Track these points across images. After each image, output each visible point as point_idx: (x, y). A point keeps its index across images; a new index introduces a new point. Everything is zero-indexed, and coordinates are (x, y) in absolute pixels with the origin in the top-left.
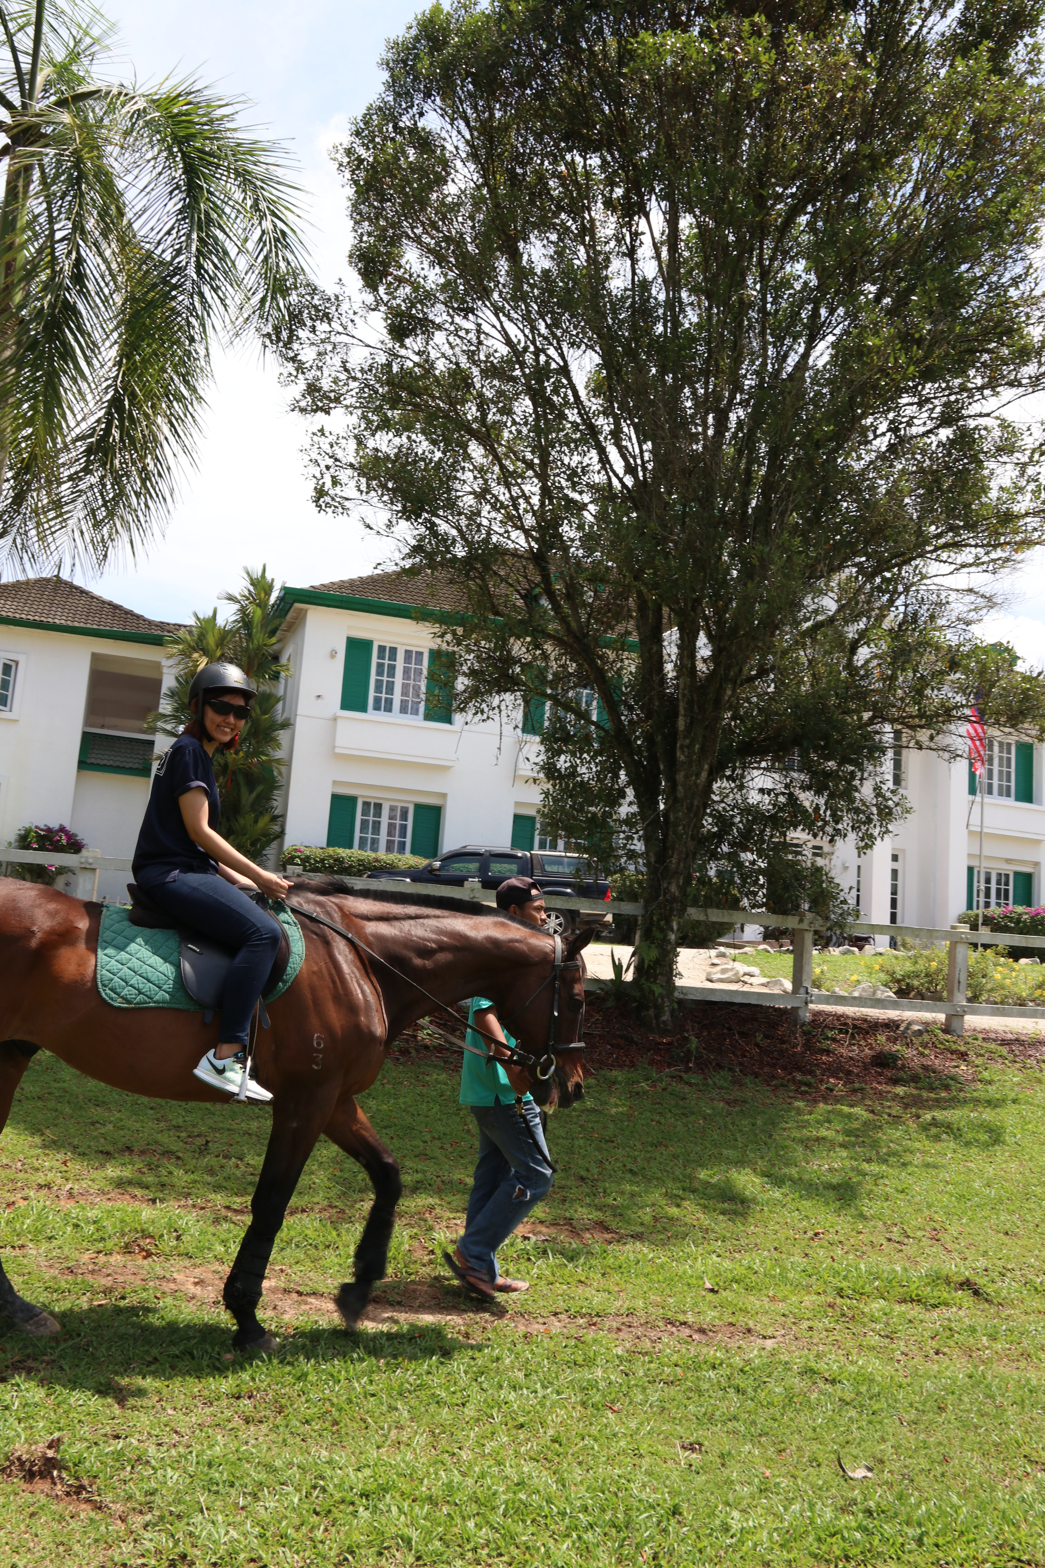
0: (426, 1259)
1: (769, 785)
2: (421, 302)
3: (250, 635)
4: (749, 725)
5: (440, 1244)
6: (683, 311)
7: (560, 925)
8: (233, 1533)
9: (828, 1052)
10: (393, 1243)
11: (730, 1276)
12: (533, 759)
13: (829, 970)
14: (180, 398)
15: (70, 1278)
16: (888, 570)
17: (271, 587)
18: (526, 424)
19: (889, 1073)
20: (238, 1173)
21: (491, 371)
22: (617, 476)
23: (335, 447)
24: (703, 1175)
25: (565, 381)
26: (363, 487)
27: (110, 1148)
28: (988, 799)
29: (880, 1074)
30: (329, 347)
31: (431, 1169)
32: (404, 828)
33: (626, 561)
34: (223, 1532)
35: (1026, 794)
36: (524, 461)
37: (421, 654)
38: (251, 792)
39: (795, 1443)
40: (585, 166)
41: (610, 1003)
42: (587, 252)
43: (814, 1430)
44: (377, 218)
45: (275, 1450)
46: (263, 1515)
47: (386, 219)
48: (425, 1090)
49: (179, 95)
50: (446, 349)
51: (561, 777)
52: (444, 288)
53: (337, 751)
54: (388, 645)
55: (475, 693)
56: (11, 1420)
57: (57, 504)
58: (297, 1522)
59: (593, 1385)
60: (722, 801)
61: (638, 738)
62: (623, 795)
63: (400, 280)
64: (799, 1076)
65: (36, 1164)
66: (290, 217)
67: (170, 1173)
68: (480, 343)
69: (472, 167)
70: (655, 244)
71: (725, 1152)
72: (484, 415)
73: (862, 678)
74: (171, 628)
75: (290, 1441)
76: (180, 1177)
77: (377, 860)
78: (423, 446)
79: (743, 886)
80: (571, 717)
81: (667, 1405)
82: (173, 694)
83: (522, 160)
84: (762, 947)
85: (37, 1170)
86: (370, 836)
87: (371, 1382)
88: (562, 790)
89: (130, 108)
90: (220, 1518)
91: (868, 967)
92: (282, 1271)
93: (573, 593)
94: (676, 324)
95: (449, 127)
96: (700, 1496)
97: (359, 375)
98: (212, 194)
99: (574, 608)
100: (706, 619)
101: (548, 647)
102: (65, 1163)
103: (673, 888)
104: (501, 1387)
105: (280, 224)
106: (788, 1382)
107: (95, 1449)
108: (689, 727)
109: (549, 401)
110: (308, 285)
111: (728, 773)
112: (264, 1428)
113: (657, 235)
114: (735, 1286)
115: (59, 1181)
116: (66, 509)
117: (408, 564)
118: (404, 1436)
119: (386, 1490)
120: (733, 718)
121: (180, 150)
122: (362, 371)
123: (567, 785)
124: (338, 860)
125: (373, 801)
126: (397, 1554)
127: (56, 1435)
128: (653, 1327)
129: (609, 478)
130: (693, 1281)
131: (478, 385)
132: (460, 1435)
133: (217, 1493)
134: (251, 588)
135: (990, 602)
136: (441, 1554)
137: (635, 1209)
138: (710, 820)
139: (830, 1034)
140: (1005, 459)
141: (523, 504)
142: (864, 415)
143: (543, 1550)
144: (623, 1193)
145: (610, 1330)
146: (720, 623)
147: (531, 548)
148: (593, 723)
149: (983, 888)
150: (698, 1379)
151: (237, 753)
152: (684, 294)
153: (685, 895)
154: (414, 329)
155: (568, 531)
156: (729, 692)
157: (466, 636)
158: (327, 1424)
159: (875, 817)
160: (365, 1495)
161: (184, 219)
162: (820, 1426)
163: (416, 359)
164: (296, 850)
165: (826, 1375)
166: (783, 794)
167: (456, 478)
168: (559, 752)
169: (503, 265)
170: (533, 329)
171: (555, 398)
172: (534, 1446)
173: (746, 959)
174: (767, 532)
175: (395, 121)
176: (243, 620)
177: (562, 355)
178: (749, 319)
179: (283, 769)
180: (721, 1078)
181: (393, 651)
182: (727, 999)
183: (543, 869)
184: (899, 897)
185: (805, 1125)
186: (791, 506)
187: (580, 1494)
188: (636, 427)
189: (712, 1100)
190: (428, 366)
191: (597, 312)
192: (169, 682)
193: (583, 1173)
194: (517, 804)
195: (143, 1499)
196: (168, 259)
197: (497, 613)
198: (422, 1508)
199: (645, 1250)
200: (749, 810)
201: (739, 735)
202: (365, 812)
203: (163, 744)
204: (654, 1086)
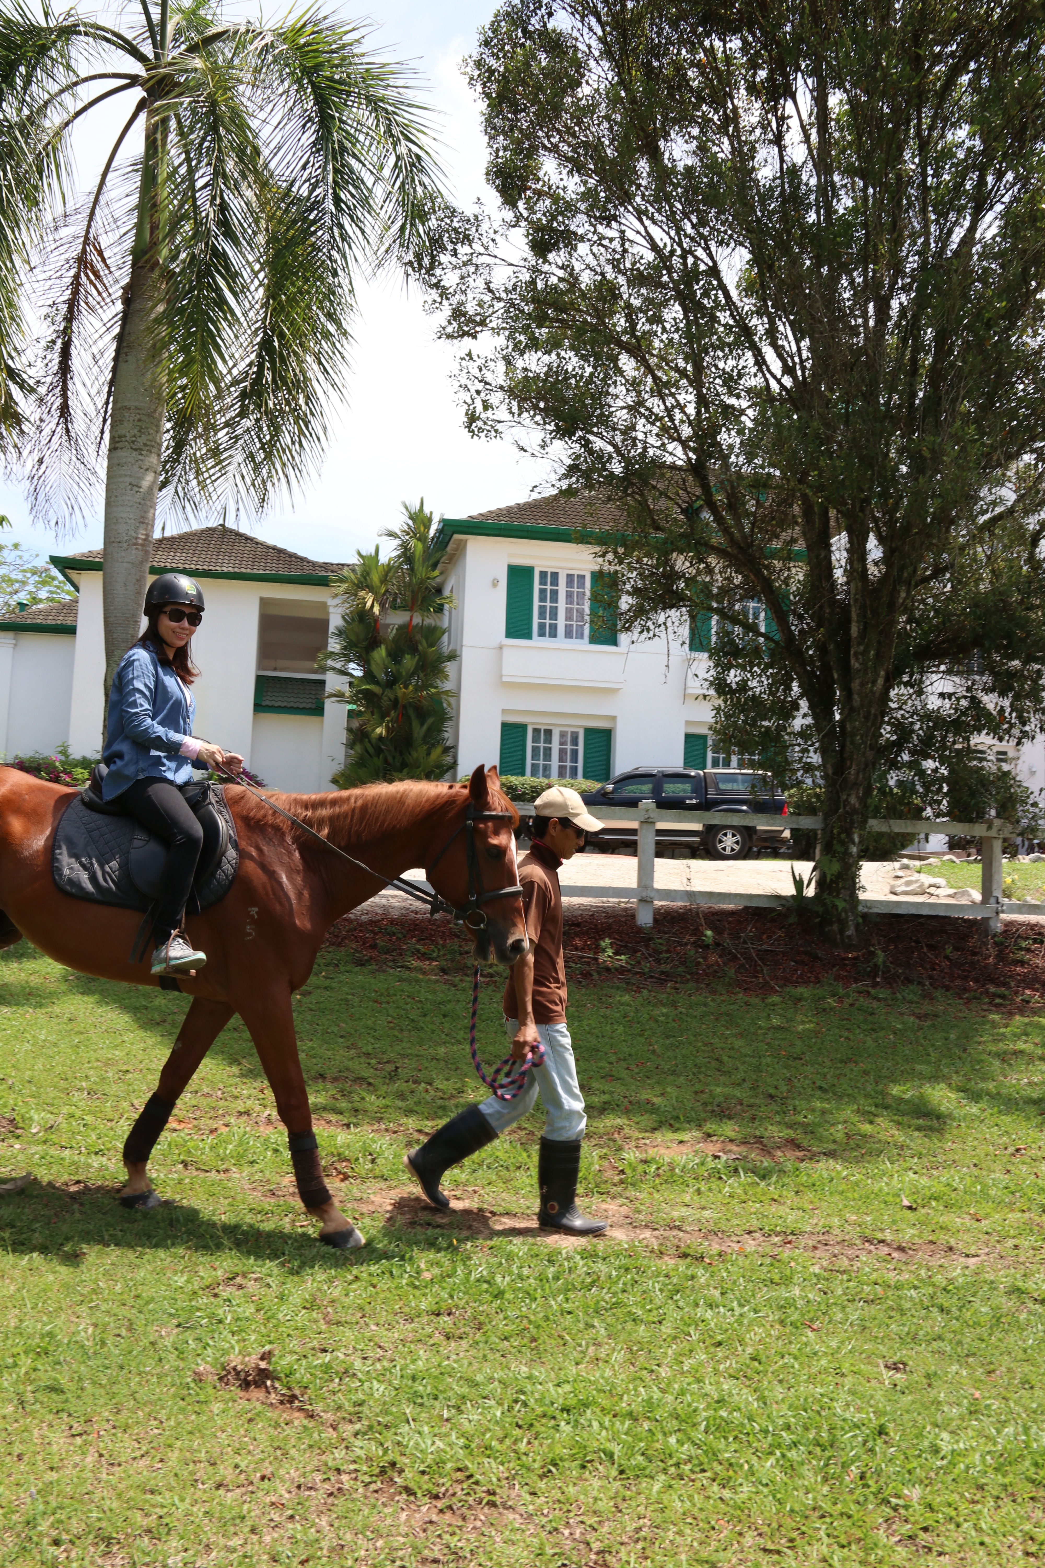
0: (617, 1179)
1: (949, 688)
2: (562, 214)
3: (412, 569)
4: (926, 628)
5: (630, 1164)
6: (835, 195)
7: (737, 843)
8: (440, 1444)
9: (1022, 963)
10: (583, 1164)
11: (928, 1194)
12: (703, 675)
13: (1020, 879)
14: (327, 335)
15: (273, 1201)
17: (430, 520)
18: (677, 330)
20: (428, 1098)
21: (638, 279)
22: (774, 377)
23: (484, 371)
24: (896, 1090)
25: (715, 283)
26: (515, 409)
30: (472, 269)
31: (618, 1089)
32: (575, 753)
33: (790, 465)
34: (429, 1442)
36: (677, 369)
37: (583, 577)
38: (422, 725)
39: (1004, 1364)
40: (724, 51)
41: (793, 919)
42: (732, 144)
43: (1025, 1351)
44: (511, 130)
45: (476, 1366)
46: (467, 1427)
47: (521, 130)
48: (608, 1012)
49: (304, 25)
50: (590, 260)
51: (732, 692)
52: (584, 197)
53: (505, 679)
54: (549, 570)
55: (639, 612)
56: (225, 1333)
57: (215, 452)
58: (500, 1434)
59: (791, 1303)
60: (900, 708)
61: (809, 648)
62: (797, 707)
63: (539, 193)
64: (992, 989)
65: (235, 1092)
66: (423, 140)
67: (363, 1098)
68: (625, 251)
69: (606, 64)
70: (803, 127)
71: (918, 1067)
72: (633, 326)
74: (335, 568)
75: (490, 1356)
76: (373, 1102)
78: (573, 362)
79: (926, 795)
80: (738, 630)
81: (868, 1324)
82: (340, 633)
83: (655, 51)
84: (947, 857)
85: (236, 1098)
86: (541, 762)
87: (567, 1300)
88: (733, 705)
89: (259, 44)
90: (426, 1429)
92: (475, 1192)
93: (735, 504)
94: (830, 211)
95: (580, 25)
96: (906, 1417)
97: (504, 295)
98: (344, 122)
99: (737, 518)
100: (876, 520)
101: (712, 560)
102: (262, 1091)
103: (853, 800)
104: (697, 1305)
105: (414, 148)
106: (995, 1302)
107: (304, 1362)
108: (863, 634)
109: (699, 306)
110: (447, 208)
111: (906, 678)
112: (464, 1343)
113: (805, 117)
114: (934, 1203)
115: (258, 1108)
116: (225, 455)
117: (564, 484)
118: (603, 1353)
119: (586, 1405)
120: (909, 621)
121: (310, 82)
122: (506, 291)
123: (739, 699)
124: (511, 788)
125: (543, 728)
126: (601, 1468)
127: (268, 1348)
128: (851, 1245)
129: (766, 380)
130: (890, 1199)
131: (625, 296)
132: (658, 1353)
133: (421, 1405)
134: (411, 523)
136: (644, 1469)
137: (827, 1126)
138: (888, 728)
139: (1024, 944)
141: (678, 416)
143: (746, 1467)
144: (813, 1110)
145: (806, 1248)
146: (891, 522)
147: (689, 459)
148: (762, 635)
150: (900, 1297)
151: (406, 687)
152: (836, 178)
153: (865, 806)
154: (556, 243)
155: (727, 438)
156: (903, 594)
157: (628, 554)
158: (526, 1341)
160: (566, 1410)
161: (318, 151)
162: (1031, 1347)
163: (561, 273)
165: (1035, 1295)
166: (965, 697)
167: (608, 393)
168: (729, 667)
169: (643, 166)
170: (679, 229)
171: (705, 301)
172: (732, 1364)
173: (930, 870)
174: (938, 423)
175: (523, 24)
176: (404, 554)
177: (710, 255)
178: (908, 198)
179: (452, 700)
180: (910, 992)
181: (555, 576)
182: (913, 911)
183: (717, 788)
185: (1003, 1038)
186: (962, 393)
187: (782, 1413)
188: (792, 324)
189: (902, 1014)
190: (572, 280)
191: (745, 205)
192: (336, 621)
193: (772, 1091)
194: (688, 723)
195: (352, 1409)
196: (305, 194)
197: (658, 528)
198: (623, 1423)
199: (839, 1168)
200: (928, 716)
201: (915, 638)
202: (536, 739)
203: (334, 683)
204: (841, 1002)
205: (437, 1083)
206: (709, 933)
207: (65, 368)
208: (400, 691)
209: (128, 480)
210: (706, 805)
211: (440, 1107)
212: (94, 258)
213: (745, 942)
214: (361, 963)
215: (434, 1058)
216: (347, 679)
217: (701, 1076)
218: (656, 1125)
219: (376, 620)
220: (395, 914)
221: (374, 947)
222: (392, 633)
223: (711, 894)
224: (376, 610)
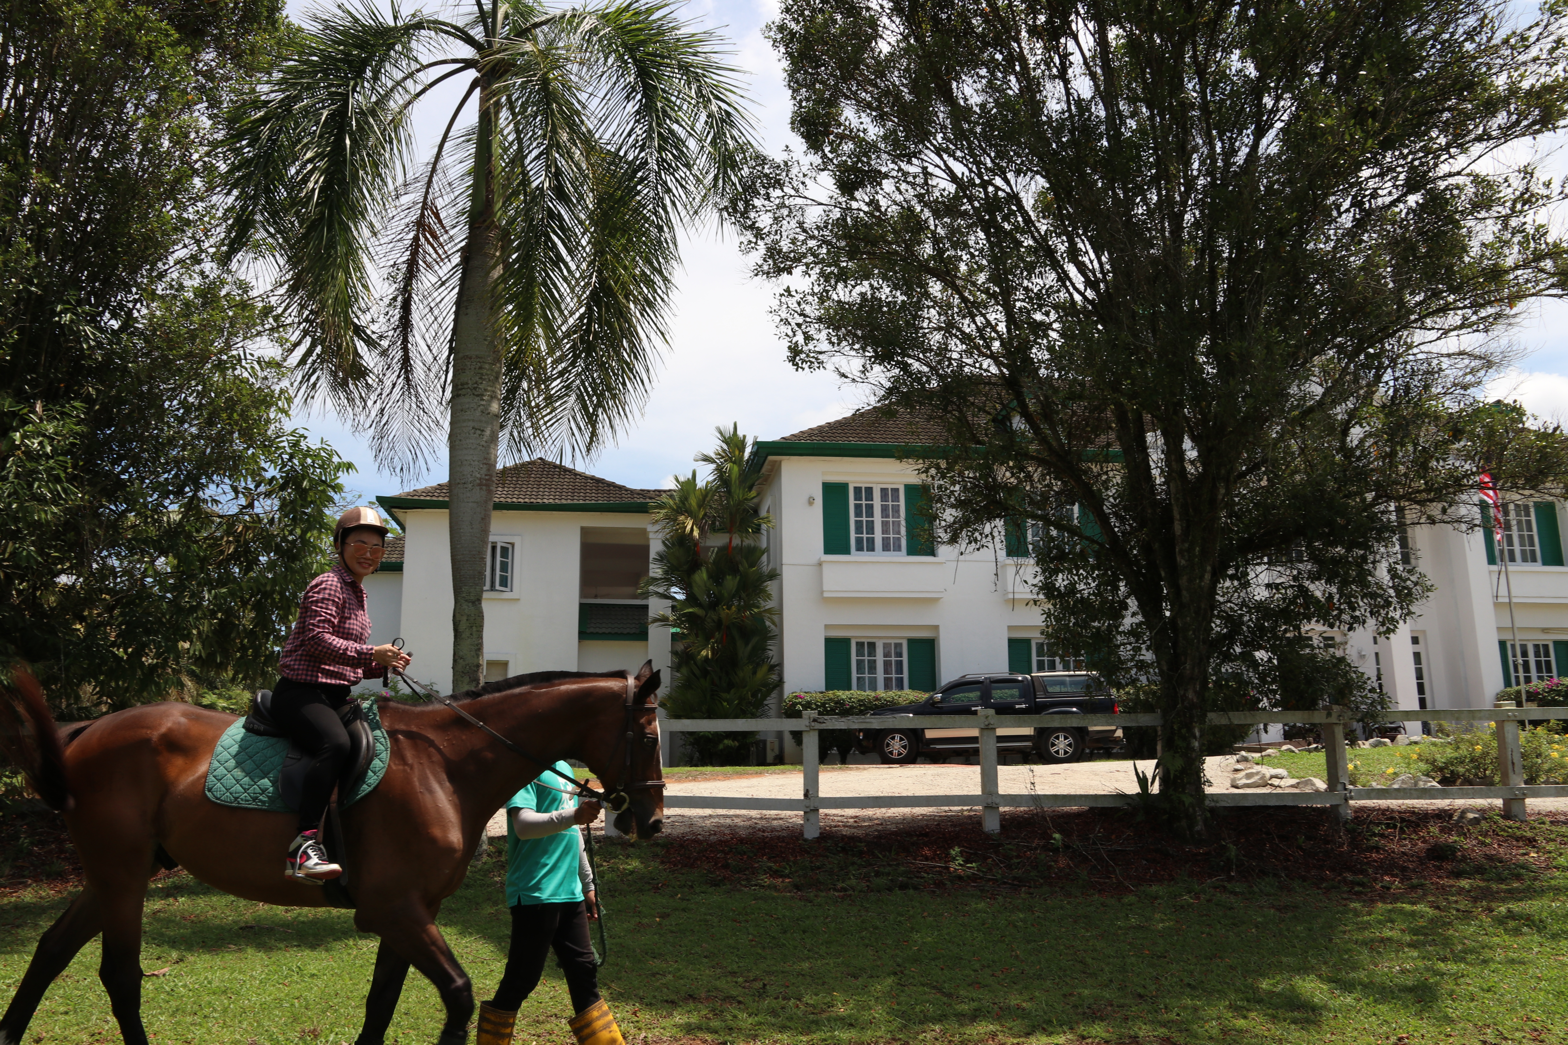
1: (1274, 579)
2: (865, 155)
3: (729, 492)
4: (1246, 521)
6: (1123, 122)
7: (1070, 745)
9: (1377, 849)
12: (1032, 581)
13: (1363, 765)
16: (1371, 346)
17: (743, 443)
19: (1449, 866)
21: (942, 210)
22: (1077, 291)
23: (803, 306)
24: (1265, 985)
25: (1015, 208)
26: (834, 339)
27: (673, 997)
28: (1512, 567)
29: (1439, 868)
30: (785, 212)
31: (985, 997)
32: (900, 664)
35: (1553, 557)
37: (897, 491)
38: (747, 644)
41: (1140, 818)
42: (1019, 81)
44: (813, 84)
47: (822, 83)
48: (966, 920)
50: (896, 196)
51: (1061, 595)
52: (885, 138)
53: (826, 595)
54: (863, 486)
55: (965, 524)
57: (550, 400)
60: (1227, 602)
61: (1133, 548)
62: (1125, 607)
63: (842, 137)
64: (1349, 877)
66: (732, 98)
67: (735, 1017)
69: (898, 20)
70: (1086, 62)
71: (1284, 959)
73: (1359, 459)
76: (745, 1020)
77: (877, 699)
79: (1261, 686)
82: (661, 558)
84: (1285, 747)
86: (866, 676)
88: (1063, 609)
91: (1404, 757)
94: (1119, 136)
97: (816, 233)
98: (665, 91)
99: (1052, 427)
100: (1189, 422)
101: (1031, 469)
102: (635, 1014)
103: (1190, 695)
105: (724, 106)
108: (1186, 531)
109: (1000, 229)
110: (757, 157)
111: (1231, 572)
113: (1088, 54)
116: (559, 402)
117: (882, 405)
120: (1229, 516)
121: (632, 57)
122: (818, 229)
123: (1067, 603)
124: (839, 703)
125: (866, 641)
129: (1071, 295)
131: (931, 227)
134: (725, 446)
135: (1488, 362)
138: (1218, 622)
139: (1376, 830)
140: (1483, 214)
141: (989, 334)
142: (1326, 196)
144: (1184, 1008)
146: (1204, 422)
147: (1003, 374)
149: (1520, 661)
151: (729, 608)
152: (1123, 107)
153: (1203, 700)
154: (862, 182)
155: (1039, 354)
156: (1223, 491)
157: (950, 469)
159: (1394, 600)
161: (643, 118)
163: (868, 209)
164: (797, 697)
166: (1292, 587)
167: (921, 317)
168: (1056, 572)
170: (978, 163)
171: (1006, 226)
173: (1269, 762)
174: (1242, 326)
176: (720, 478)
177: (1007, 182)
179: (775, 618)
180: (1266, 885)
181: (869, 491)
182: (1261, 803)
183: (1045, 691)
184: (1426, 681)
185: (1367, 926)
188: (1090, 240)
189: (1261, 907)
190: (880, 215)
192: (656, 547)
193: (1140, 990)
194: (1010, 628)
196: (632, 157)
197: (979, 442)
200: (1261, 607)
201: (1237, 532)
202: (860, 653)
203: (657, 607)
204: (1198, 898)
205: (807, 999)
206: (1057, 836)
207: (405, 324)
208: (724, 612)
209: (471, 424)
210: (1036, 709)
211: (813, 1022)
212: (432, 220)
213: (1094, 843)
214: (715, 884)
215: (799, 974)
216: (669, 603)
217: (1068, 980)
218: (1029, 1030)
219: (696, 544)
220: (743, 833)
221: (726, 866)
222: (712, 556)
223: (1055, 797)
224: (696, 533)
